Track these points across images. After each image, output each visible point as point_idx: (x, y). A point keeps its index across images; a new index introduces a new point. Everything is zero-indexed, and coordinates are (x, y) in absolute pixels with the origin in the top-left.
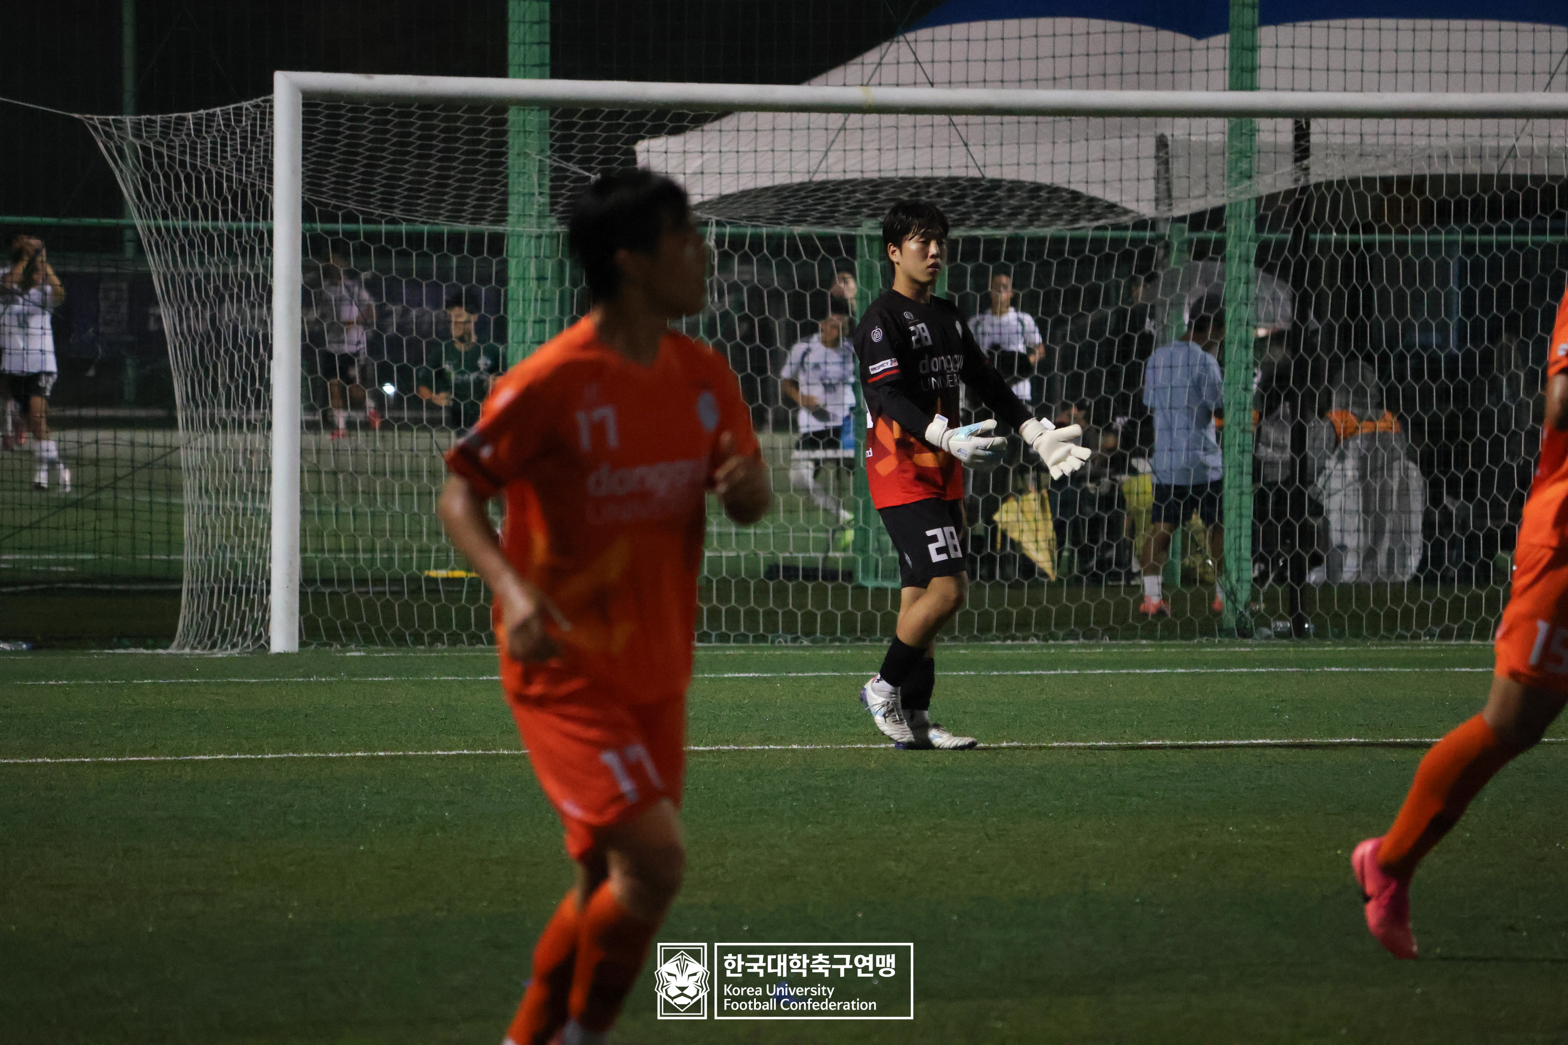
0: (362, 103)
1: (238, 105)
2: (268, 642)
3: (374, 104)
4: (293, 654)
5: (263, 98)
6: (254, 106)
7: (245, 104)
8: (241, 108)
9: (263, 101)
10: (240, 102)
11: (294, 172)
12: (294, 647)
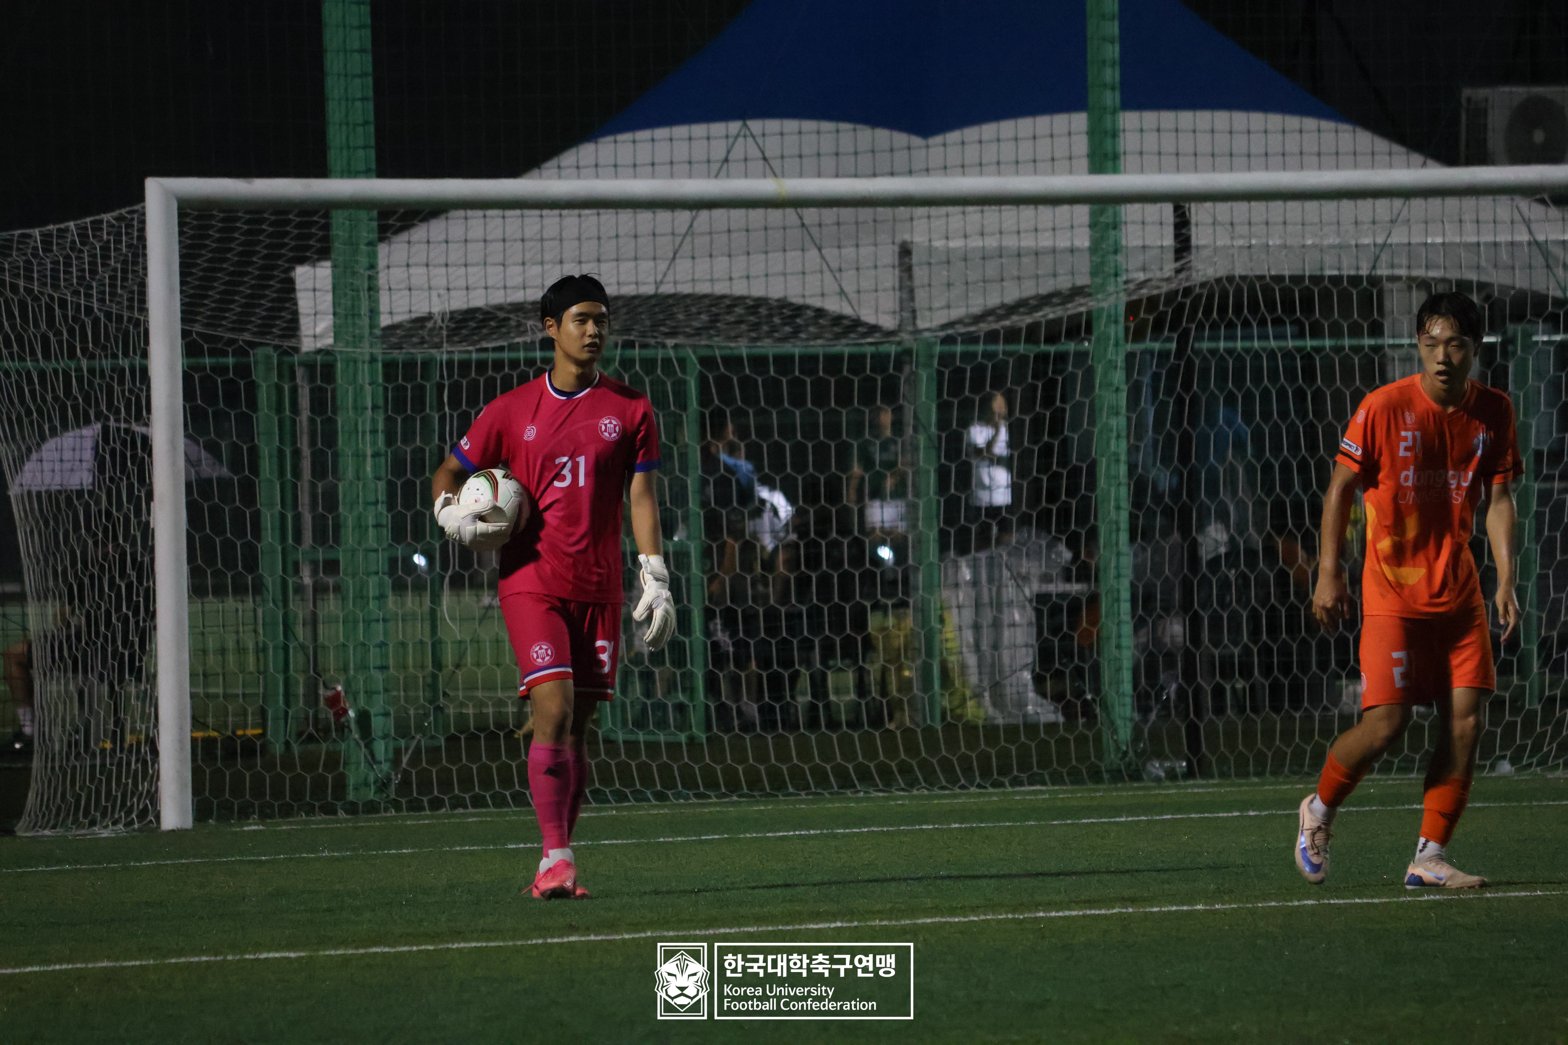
0: (237, 211)
1: (97, 217)
2: (158, 817)
3: (247, 212)
4: (187, 830)
5: (128, 209)
6: (116, 219)
7: (106, 217)
8: (101, 221)
9: (129, 212)
10: (98, 214)
11: (171, 290)
12: (189, 823)
